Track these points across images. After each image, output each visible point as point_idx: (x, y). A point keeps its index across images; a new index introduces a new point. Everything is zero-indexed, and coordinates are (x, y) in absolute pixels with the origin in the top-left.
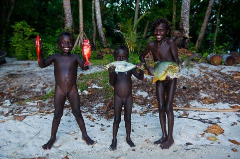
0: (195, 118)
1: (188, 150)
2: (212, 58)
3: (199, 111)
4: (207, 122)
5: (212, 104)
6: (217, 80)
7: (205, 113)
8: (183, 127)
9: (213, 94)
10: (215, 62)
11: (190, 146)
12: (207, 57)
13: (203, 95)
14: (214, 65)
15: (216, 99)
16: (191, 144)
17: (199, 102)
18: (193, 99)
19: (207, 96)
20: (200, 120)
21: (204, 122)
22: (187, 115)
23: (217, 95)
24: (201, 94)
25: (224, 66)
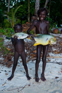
0: (54, 62)
1: (58, 81)
2: (54, 30)
3: (55, 58)
4: (61, 64)
5: (59, 54)
6: (59, 41)
7: (58, 59)
8: (50, 68)
9: (59, 49)
10: (56, 32)
11: (58, 79)
12: (51, 30)
13: (54, 50)
14: (55, 34)
15: (61, 51)
16: (58, 78)
17: (53, 53)
18: (50, 52)
19: (56, 50)
20: (57, 63)
21: (60, 64)
22: (50, 61)
23: (61, 49)
24: (53, 49)
25: (60, 34)
